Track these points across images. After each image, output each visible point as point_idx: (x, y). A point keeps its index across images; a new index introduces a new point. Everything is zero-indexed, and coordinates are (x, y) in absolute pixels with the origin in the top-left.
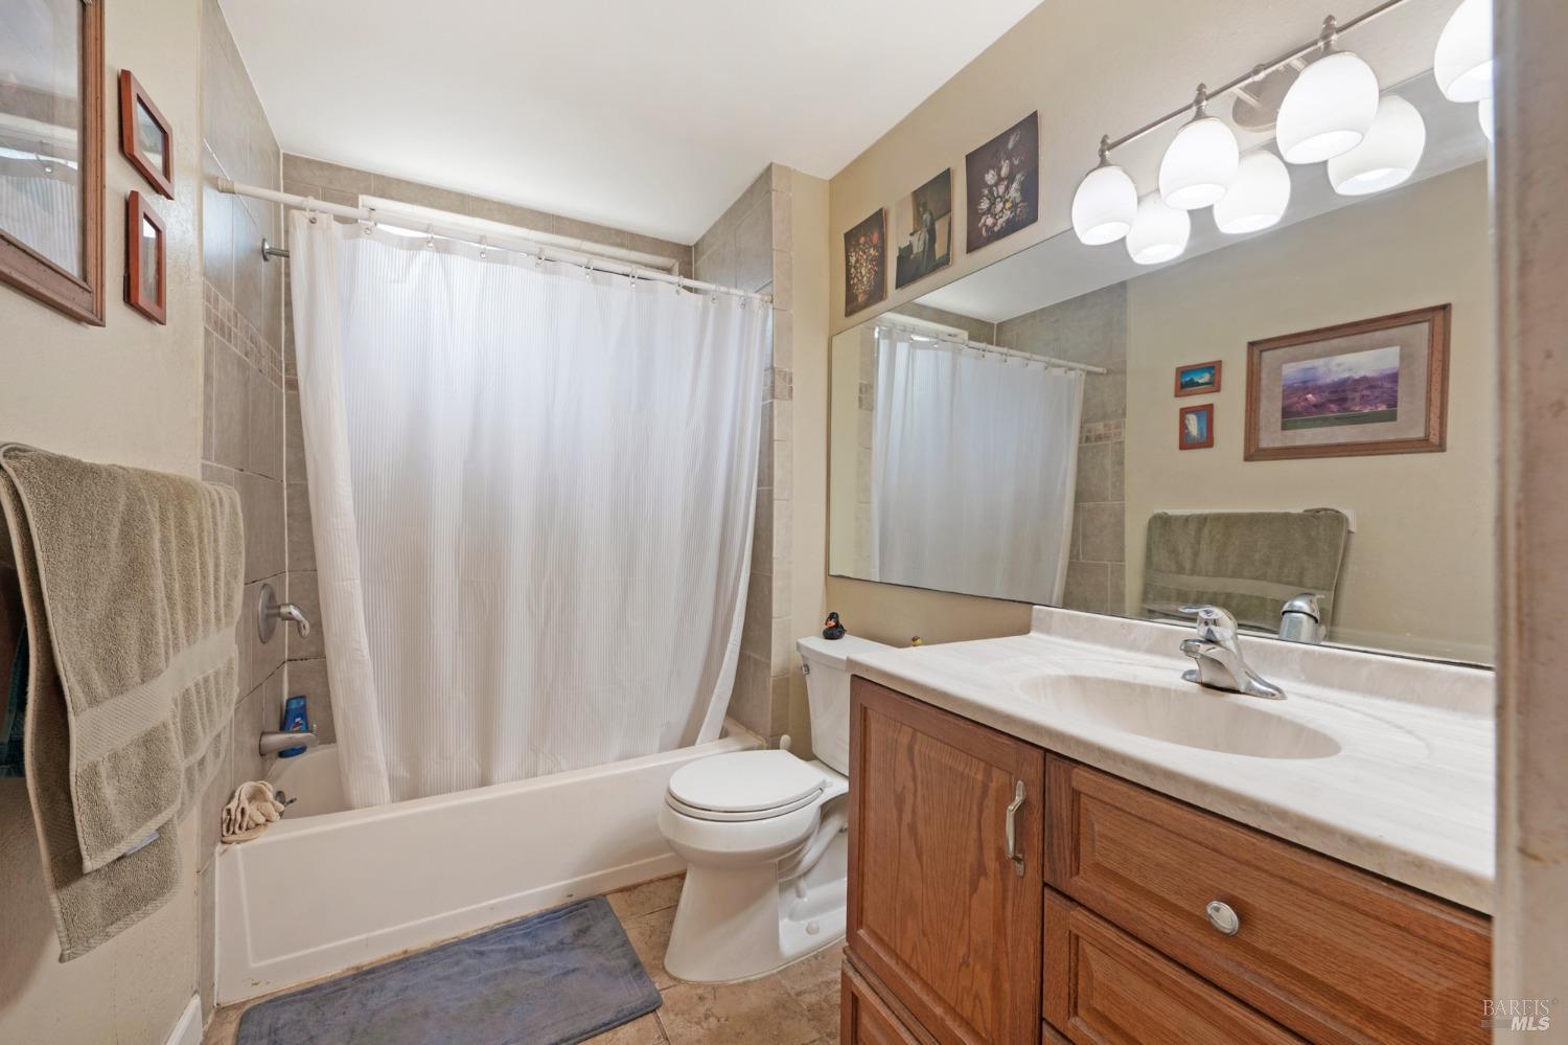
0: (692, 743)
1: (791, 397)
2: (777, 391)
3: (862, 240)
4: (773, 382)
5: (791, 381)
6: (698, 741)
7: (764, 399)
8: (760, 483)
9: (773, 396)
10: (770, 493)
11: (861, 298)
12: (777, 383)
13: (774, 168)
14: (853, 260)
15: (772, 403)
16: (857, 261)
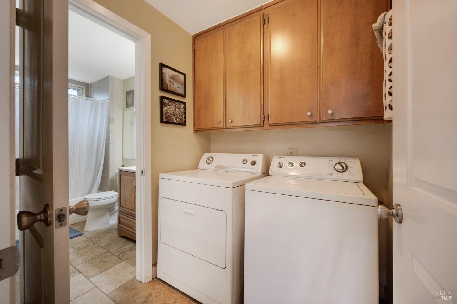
0: (90, 193)
1: (114, 123)
2: (110, 122)
3: (129, 94)
4: (109, 120)
5: (114, 120)
6: (92, 193)
7: (107, 123)
8: (106, 140)
9: (109, 122)
10: (109, 142)
11: (129, 105)
12: (110, 120)
13: (110, 77)
14: (128, 97)
15: (109, 124)
16: (128, 98)
